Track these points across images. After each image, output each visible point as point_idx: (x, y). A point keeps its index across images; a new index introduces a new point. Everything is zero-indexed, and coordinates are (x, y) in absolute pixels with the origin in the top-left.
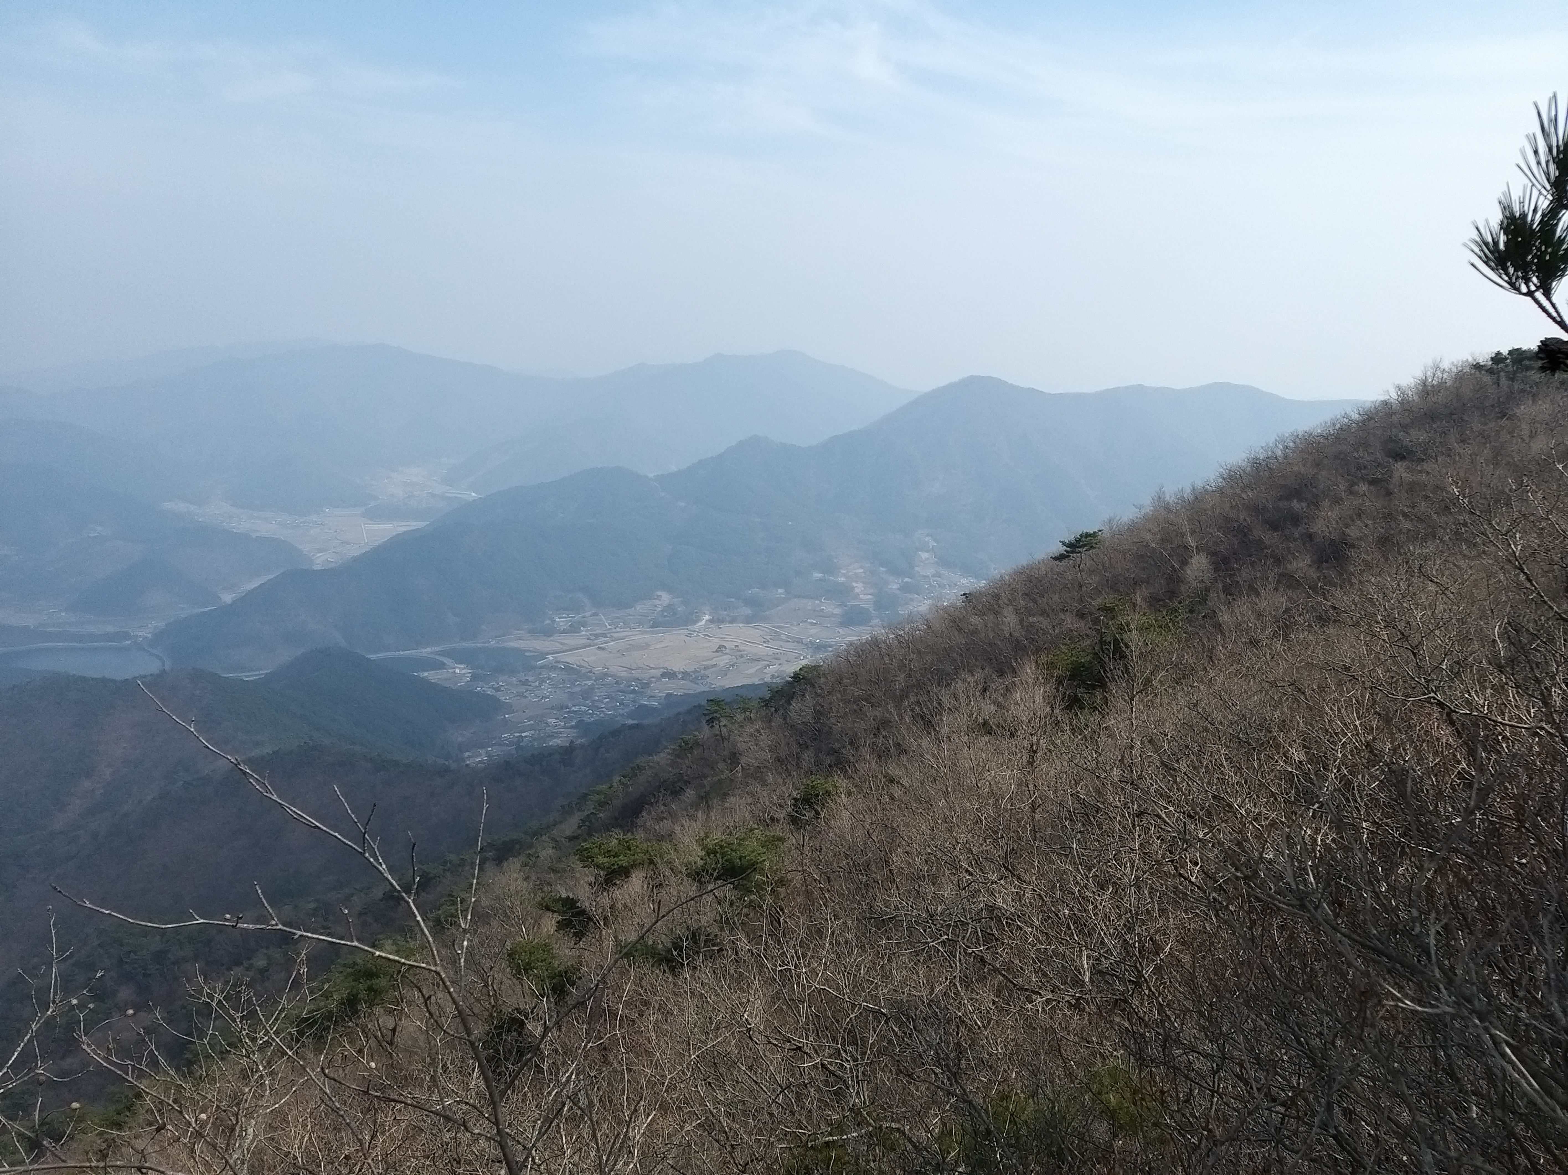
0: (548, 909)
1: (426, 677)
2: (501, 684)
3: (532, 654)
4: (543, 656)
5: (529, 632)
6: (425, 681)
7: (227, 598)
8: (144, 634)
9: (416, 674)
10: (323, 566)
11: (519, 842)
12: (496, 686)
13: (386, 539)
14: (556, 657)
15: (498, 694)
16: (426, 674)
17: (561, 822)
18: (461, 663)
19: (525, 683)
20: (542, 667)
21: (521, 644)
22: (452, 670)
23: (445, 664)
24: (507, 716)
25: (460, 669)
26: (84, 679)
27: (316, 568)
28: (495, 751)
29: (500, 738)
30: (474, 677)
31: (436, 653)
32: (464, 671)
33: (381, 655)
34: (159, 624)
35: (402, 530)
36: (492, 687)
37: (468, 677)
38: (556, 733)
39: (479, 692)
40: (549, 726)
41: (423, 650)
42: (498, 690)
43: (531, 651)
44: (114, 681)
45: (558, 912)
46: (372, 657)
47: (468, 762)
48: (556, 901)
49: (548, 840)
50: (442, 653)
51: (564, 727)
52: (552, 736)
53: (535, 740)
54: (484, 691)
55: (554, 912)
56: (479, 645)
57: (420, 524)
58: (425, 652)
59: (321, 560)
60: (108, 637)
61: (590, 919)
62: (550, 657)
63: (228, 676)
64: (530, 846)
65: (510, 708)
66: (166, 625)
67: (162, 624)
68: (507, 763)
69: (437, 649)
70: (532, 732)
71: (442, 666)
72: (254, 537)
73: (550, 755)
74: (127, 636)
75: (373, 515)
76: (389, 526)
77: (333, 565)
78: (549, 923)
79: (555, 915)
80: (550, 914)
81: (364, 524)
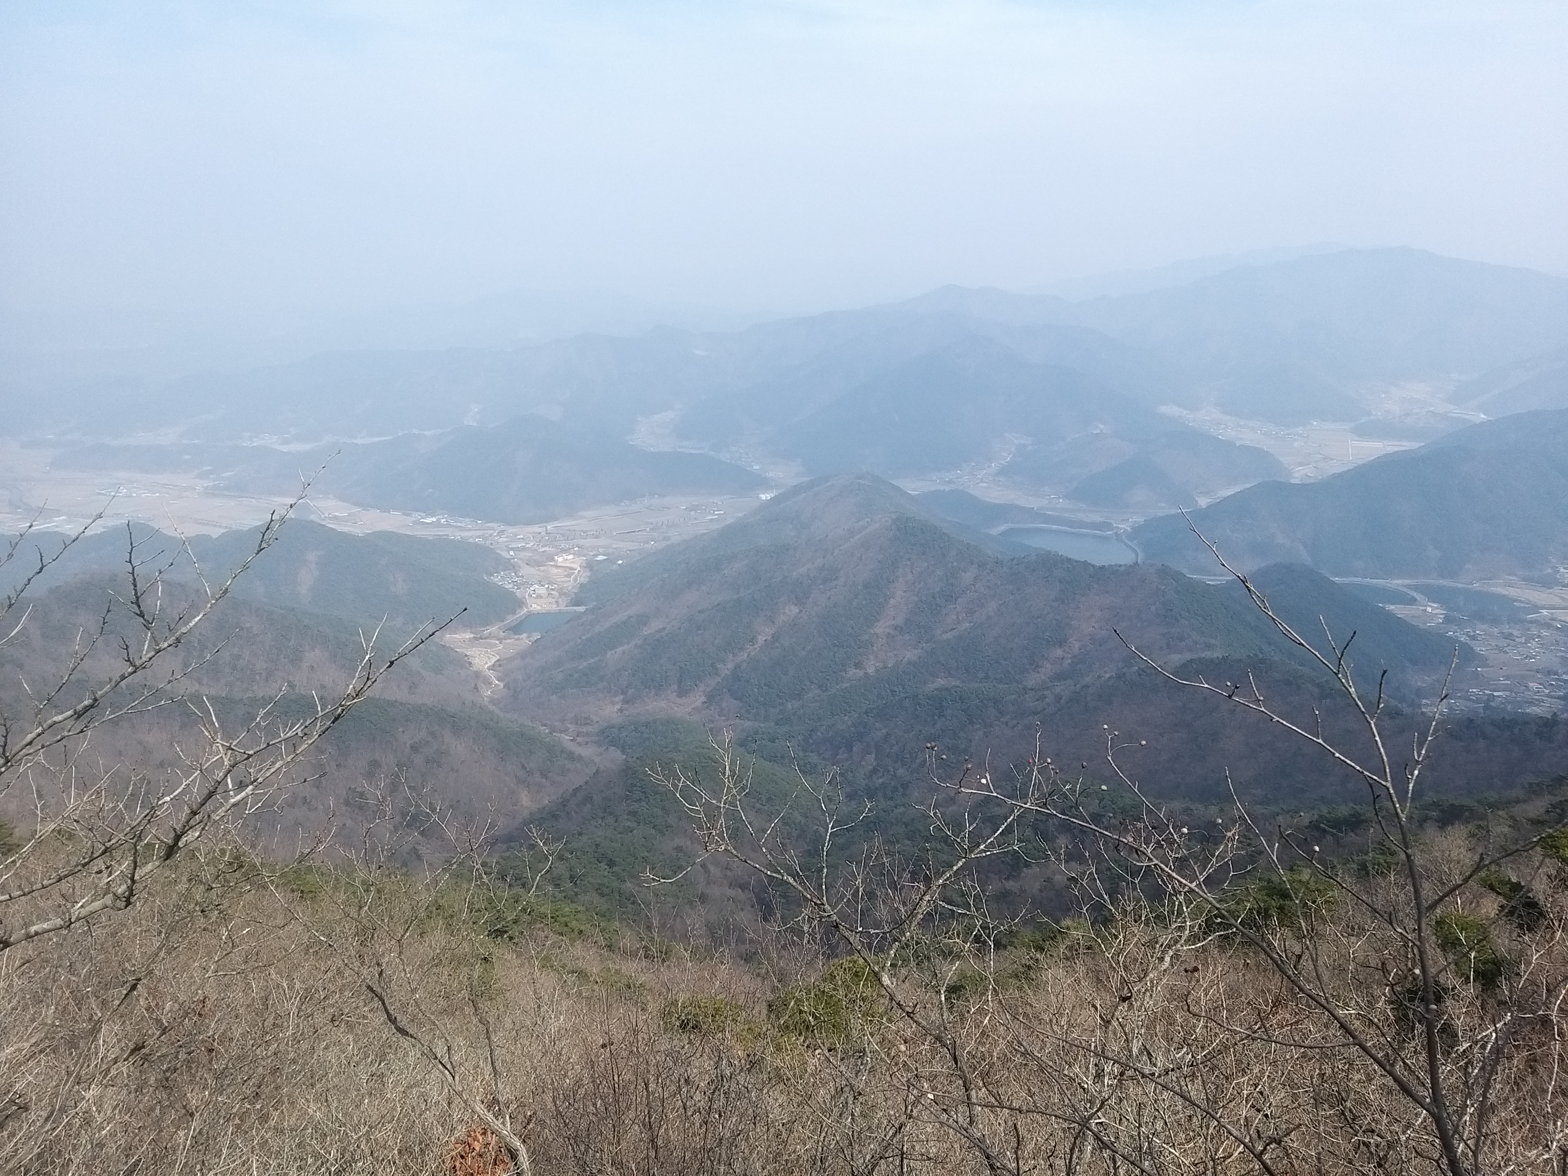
0: (1492, 888)
1: (1393, 610)
2: (1478, 632)
3: (1522, 605)
4: (1536, 608)
5: (1524, 580)
6: (1390, 615)
7: (1203, 502)
8: (1125, 527)
9: (1381, 605)
10: (1301, 480)
11: (1471, 810)
12: (1472, 634)
13: (1372, 458)
14: (1552, 614)
15: (1472, 643)
16: (1392, 607)
17: (1525, 801)
18: (1434, 602)
19: (1509, 637)
20: (1531, 622)
21: (1512, 592)
22: (1422, 608)
23: (1416, 600)
24: (1479, 669)
25: (1431, 608)
26: (1069, 560)
27: (1293, 481)
28: (1459, 705)
29: (1468, 691)
30: (1448, 619)
31: (1408, 586)
32: (1438, 611)
33: (1346, 580)
34: (1139, 520)
35: (1391, 450)
36: (1467, 634)
37: (1441, 618)
38: (1537, 700)
39: (1450, 637)
40: (1529, 690)
41: (1394, 582)
42: (1473, 638)
43: (1521, 601)
44: (1093, 566)
45: (1505, 896)
46: (1337, 579)
47: (1424, 710)
48: (1502, 883)
49: (1505, 816)
50: (1416, 588)
51: (1549, 696)
52: (1531, 703)
53: (1509, 703)
54: (1456, 636)
55: (1499, 894)
56: (1460, 586)
57: (1415, 445)
58: (1396, 583)
59: (1300, 474)
60: (1095, 526)
61: (1542, 915)
62: (1545, 612)
63: (1192, 576)
64: (1484, 817)
65: (1483, 661)
66: (1145, 520)
67: (1141, 520)
68: (1471, 721)
69: (1408, 582)
70: (1508, 693)
71: (1413, 601)
72: (1238, 445)
73: (1526, 723)
74: (1108, 526)
75: (1362, 432)
76: (1377, 445)
77: (1312, 481)
78: (1490, 906)
79: (1500, 898)
80: (1494, 895)
81: (1351, 440)
